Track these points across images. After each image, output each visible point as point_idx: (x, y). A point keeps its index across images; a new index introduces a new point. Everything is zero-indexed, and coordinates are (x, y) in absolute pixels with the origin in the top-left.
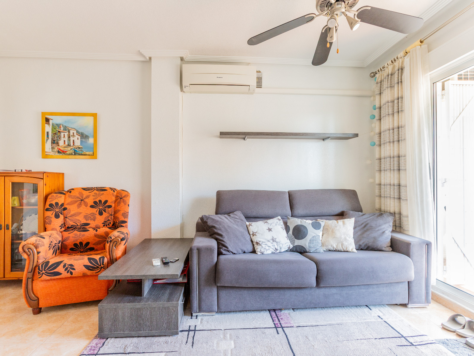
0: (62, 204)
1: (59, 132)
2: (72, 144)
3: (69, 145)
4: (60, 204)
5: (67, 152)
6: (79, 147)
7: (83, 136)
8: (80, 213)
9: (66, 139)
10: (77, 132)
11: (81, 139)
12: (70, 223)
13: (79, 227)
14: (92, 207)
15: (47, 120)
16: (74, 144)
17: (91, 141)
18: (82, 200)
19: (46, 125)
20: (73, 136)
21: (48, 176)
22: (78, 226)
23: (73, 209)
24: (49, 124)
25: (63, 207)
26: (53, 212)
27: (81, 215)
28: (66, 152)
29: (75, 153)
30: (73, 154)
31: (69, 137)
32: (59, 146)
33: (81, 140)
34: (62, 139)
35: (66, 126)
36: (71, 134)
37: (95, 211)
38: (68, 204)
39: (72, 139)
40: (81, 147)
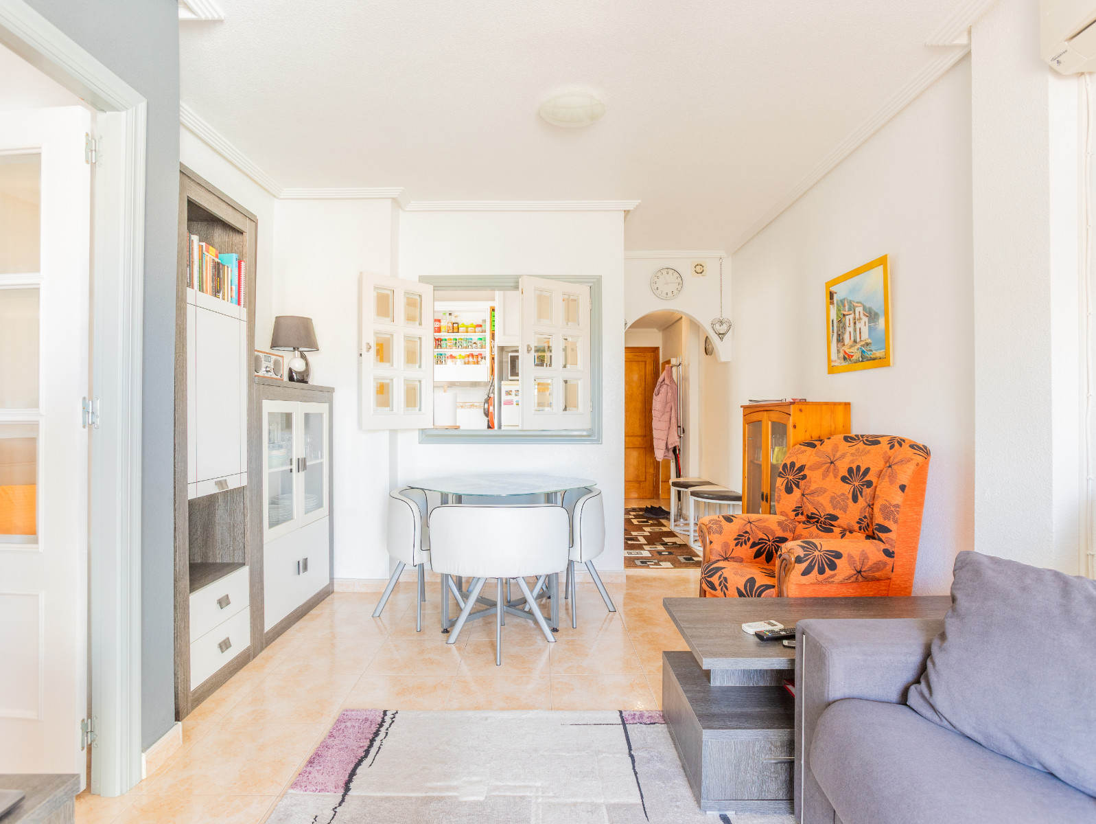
0: (802, 466)
1: (844, 315)
2: (858, 340)
3: (855, 341)
4: (797, 466)
5: (854, 358)
6: (867, 341)
7: (872, 316)
8: (825, 491)
9: (851, 329)
10: (864, 309)
11: (869, 323)
12: (810, 509)
13: (823, 519)
14: (844, 479)
15: (831, 295)
16: (860, 338)
17: (882, 321)
18: (832, 463)
19: (831, 306)
20: (860, 319)
21: (801, 410)
22: (821, 516)
23: (815, 479)
24: (832, 303)
25: (802, 473)
26: (783, 479)
27: (825, 494)
28: (852, 356)
29: (864, 358)
30: (861, 359)
31: (855, 323)
32: (844, 345)
33: (869, 326)
34: (848, 329)
35: (850, 301)
36: (857, 316)
37: (847, 489)
38: (811, 469)
39: (858, 326)
40: (869, 341)
